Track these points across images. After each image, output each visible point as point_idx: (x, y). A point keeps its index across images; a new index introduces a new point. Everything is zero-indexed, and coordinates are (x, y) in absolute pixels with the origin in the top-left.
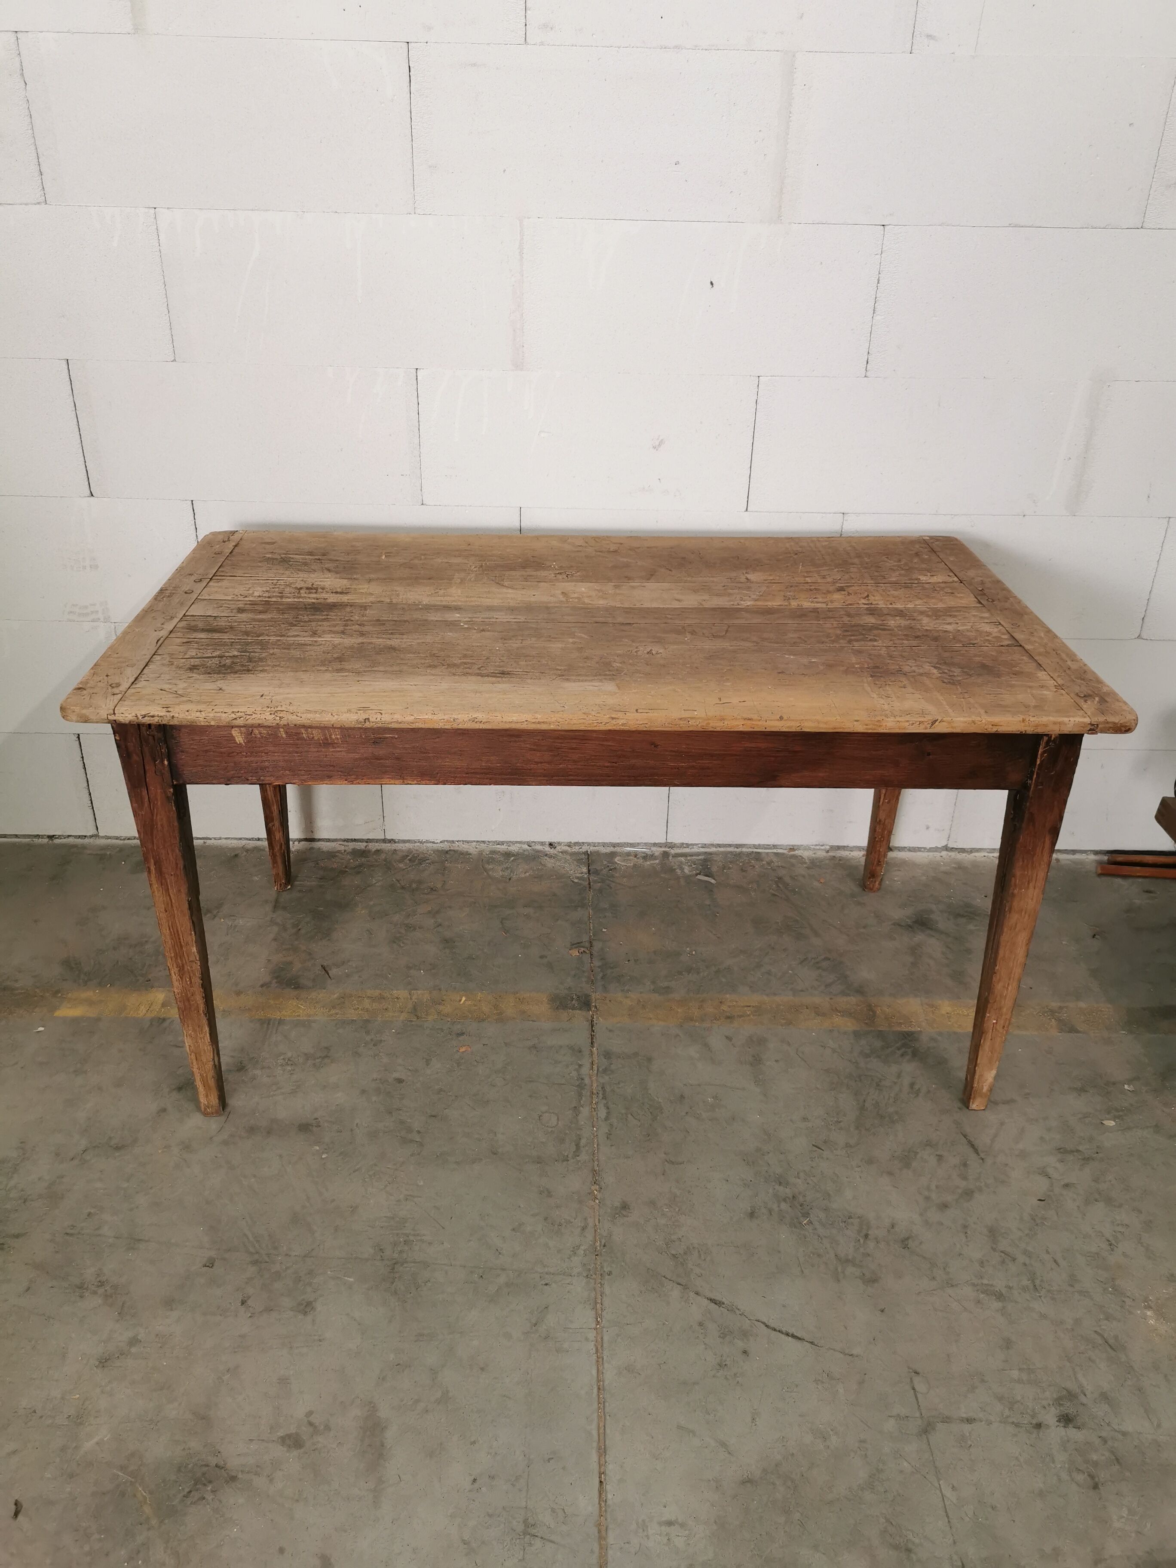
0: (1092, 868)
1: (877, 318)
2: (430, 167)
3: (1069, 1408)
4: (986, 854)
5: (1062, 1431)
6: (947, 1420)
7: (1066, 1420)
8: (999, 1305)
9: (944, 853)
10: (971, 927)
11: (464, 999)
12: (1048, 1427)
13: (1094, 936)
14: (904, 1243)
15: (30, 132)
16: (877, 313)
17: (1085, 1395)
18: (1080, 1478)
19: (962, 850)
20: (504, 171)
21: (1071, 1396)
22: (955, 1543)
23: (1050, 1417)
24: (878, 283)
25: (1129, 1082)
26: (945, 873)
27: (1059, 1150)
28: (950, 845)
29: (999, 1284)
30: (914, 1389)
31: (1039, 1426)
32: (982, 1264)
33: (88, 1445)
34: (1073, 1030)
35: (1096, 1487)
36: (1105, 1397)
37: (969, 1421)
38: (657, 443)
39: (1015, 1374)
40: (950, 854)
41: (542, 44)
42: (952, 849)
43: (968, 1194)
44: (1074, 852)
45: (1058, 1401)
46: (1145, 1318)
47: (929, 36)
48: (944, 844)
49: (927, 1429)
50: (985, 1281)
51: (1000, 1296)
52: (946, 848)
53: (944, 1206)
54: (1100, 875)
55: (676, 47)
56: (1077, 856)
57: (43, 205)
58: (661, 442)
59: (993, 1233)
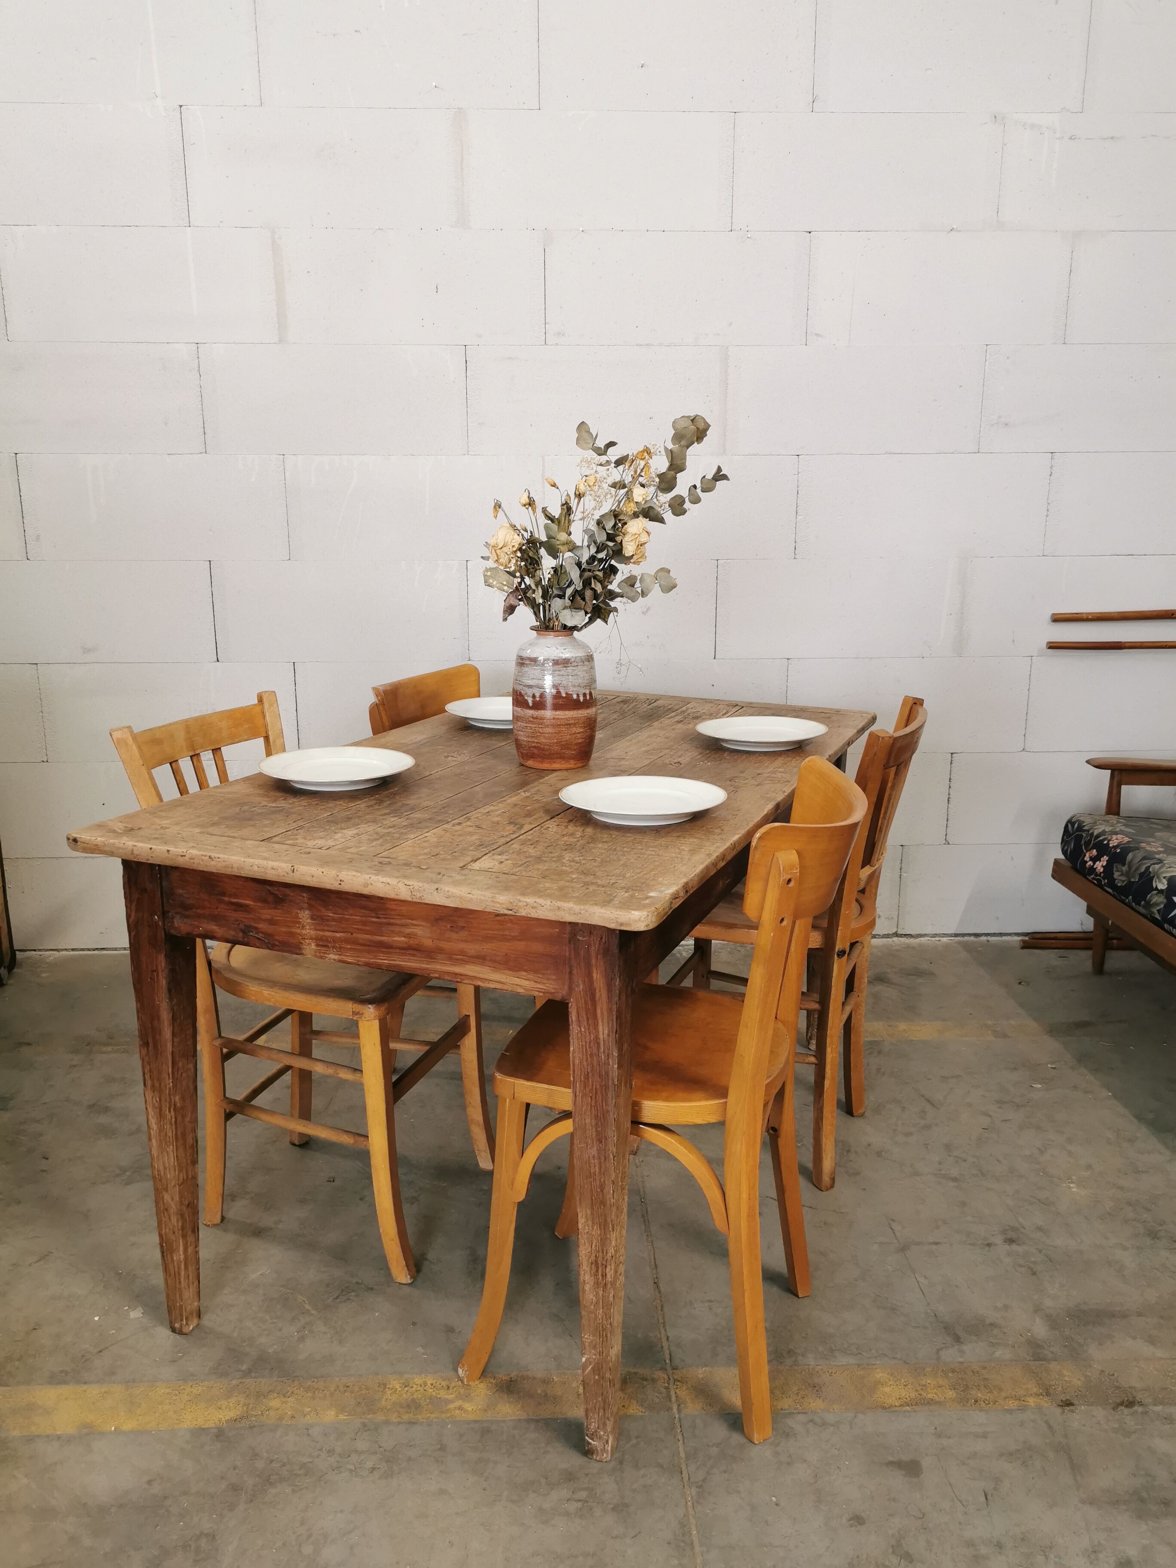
0: (1018, 945)
1: (799, 518)
2: (479, 424)
3: (1011, 1235)
4: (930, 939)
5: (1007, 1247)
6: (918, 1244)
7: (1011, 1241)
8: (955, 1184)
9: (895, 939)
10: (920, 980)
11: (511, 1032)
12: (996, 1245)
13: (1020, 983)
14: (879, 1154)
15: (200, 406)
16: (798, 514)
17: (1025, 1229)
18: (1023, 1270)
19: (910, 936)
20: (531, 425)
21: (1014, 1229)
22: (928, 1304)
23: (998, 1240)
24: (798, 493)
25: (1052, 1063)
26: (897, 950)
27: (998, 1102)
28: (900, 932)
29: (954, 1172)
30: (892, 1229)
31: (989, 1245)
32: (940, 1163)
33: (254, 1276)
34: (1005, 1036)
35: (1034, 1274)
36: (1039, 1229)
37: (936, 1244)
38: (645, 610)
39: (970, 1218)
40: (900, 939)
41: (557, 344)
42: (901, 936)
43: (928, 1127)
44: (1001, 935)
45: (1004, 1232)
46: (1070, 1188)
47: (817, 335)
48: (894, 931)
49: (903, 1249)
50: (943, 1172)
51: (955, 1180)
52: (896, 935)
53: (909, 1134)
54: (1023, 948)
55: (647, 345)
56: (1004, 938)
57: (204, 454)
58: (648, 609)
59: (948, 1147)
